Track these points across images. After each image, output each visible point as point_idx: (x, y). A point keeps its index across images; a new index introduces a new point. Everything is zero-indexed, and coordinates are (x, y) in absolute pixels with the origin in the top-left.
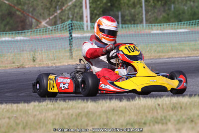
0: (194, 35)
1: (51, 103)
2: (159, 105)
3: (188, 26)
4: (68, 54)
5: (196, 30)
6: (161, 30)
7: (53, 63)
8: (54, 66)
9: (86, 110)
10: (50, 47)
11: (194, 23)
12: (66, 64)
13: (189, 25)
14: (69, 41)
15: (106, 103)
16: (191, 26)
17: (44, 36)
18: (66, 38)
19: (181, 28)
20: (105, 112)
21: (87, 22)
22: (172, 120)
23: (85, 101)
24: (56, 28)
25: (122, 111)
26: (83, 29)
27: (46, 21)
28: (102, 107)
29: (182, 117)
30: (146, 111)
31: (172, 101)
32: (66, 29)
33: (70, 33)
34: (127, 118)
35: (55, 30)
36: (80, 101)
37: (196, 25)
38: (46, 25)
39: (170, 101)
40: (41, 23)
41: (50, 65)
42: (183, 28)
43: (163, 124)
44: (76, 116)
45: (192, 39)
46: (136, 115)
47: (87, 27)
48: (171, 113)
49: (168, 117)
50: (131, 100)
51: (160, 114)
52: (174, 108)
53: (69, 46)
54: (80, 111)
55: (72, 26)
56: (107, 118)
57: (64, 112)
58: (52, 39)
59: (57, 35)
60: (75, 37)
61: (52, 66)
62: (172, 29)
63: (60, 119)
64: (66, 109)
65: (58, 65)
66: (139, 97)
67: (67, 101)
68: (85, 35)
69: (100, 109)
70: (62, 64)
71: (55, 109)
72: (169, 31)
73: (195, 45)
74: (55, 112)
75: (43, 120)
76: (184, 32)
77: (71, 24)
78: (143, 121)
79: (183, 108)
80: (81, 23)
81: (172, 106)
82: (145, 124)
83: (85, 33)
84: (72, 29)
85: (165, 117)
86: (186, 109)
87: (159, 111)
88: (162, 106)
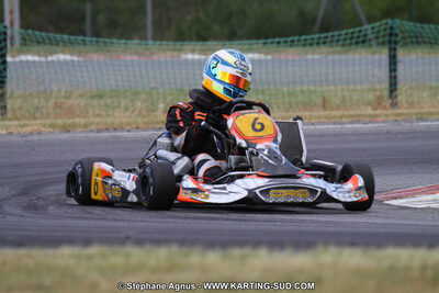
11: (302, 42)
21: (12, 24)
47: (13, 38)
55: (5, 40)
77: (5, 33)
84: (6, 46)
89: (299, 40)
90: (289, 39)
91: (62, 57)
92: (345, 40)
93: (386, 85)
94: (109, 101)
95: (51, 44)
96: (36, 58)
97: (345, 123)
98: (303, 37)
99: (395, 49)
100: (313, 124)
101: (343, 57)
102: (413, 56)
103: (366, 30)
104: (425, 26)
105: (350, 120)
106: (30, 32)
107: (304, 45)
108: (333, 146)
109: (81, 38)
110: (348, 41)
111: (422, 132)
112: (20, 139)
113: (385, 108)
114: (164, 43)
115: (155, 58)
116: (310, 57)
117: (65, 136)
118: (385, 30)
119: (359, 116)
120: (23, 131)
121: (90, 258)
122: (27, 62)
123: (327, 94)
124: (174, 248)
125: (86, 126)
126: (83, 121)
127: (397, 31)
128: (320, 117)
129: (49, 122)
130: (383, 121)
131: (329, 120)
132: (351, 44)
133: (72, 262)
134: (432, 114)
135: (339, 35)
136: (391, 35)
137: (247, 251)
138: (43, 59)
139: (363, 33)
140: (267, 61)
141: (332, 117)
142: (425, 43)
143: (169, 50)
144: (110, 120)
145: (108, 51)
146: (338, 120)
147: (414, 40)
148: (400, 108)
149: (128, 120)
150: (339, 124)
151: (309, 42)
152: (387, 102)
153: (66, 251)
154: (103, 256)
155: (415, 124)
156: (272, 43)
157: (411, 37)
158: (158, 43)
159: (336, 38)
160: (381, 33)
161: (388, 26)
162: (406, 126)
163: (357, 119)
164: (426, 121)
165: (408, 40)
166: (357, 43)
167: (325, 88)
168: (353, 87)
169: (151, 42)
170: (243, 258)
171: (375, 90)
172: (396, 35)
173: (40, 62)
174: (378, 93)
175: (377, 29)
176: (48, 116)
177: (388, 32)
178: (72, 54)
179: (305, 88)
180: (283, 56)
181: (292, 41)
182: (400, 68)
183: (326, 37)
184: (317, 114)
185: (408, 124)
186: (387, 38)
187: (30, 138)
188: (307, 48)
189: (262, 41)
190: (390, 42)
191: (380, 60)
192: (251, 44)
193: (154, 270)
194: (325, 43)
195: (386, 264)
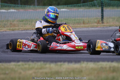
89: (77, 5)
90: (74, 5)
91: (12, 10)
92: (89, 5)
93: (100, 17)
94: (25, 23)
95: (9, 7)
96: (5, 11)
97: (89, 28)
98: (78, 5)
99: (103, 8)
100: (81, 28)
101: (89, 10)
102: (108, 9)
103: (95, 2)
104: (111, 1)
105: (91, 27)
106: (3, 4)
107: (78, 7)
108: (86, 34)
109: (17, 5)
110: (90, 6)
111: (110, 30)
113: (100, 24)
114: (40, 6)
115: (37, 10)
116: (80, 10)
117: (13, 32)
118: (100, 2)
121: (19, 65)
122: (2, 12)
123: (84, 20)
124: (42, 63)
125: (18, 29)
126: (17, 28)
127: (103, 3)
128: (82, 26)
129: (8, 28)
130: (100, 27)
131: (85, 27)
132: (91, 6)
133: (14, 67)
134: (113, 25)
135: (88, 4)
136: (102, 4)
137: (62, 63)
138: (7, 11)
139: (94, 3)
140: (68, 11)
141: (86, 26)
142: (111, 6)
143: (41, 8)
144: (25, 28)
145: (25, 9)
146: (87, 27)
147: (108, 5)
148: (104, 24)
149: (30, 27)
150: (88, 28)
151: (79, 6)
152: (101, 22)
153: (13, 63)
154: (23, 65)
155: (108, 28)
156: (69, 6)
157: (107, 4)
158: (38, 6)
159: (87, 5)
160: (99, 3)
161: (101, 1)
162: (106, 29)
163: (93, 27)
164: (111, 27)
165: (107, 5)
166: (93, 6)
167: (84, 18)
168: (91, 18)
169: (36, 6)
170: (61, 65)
171: (97, 19)
172: (103, 4)
173: (6, 12)
174: (98, 20)
175: (98, 2)
176: (8, 27)
177: (101, 3)
178: (15, 9)
179: (78, 18)
180: (72, 10)
181: (75, 6)
182: (104, 13)
183: (84, 5)
184: (82, 25)
185: (107, 28)
186: (101, 5)
187: (3, 33)
188: (79, 7)
189: (66, 6)
190: (102, 6)
191: (99, 11)
192: (64, 7)
193: (37, 69)
194: (84, 6)
195: (100, 66)
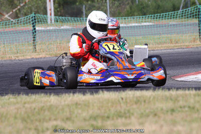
0: (158, 28)
1: (14, 97)
2: (122, 99)
3: (152, 20)
4: (31, 47)
5: (161, 23)
6: (125, 23)
7: (16, 57)
8: (17, 59)
9: (49, 104)
10: (13, 40)
12: (29, 58)
13: (154, 18)
14: (32, 34)
15: (70, 97)
16: (155, 19)
17: (7, 29)
18: (29, 31)
19: (145, 22)
20: (68, 106)
21: (51, 15)
22: (135, 114)
23: (49, 94)
24: (19, 21)
25: (85, 105)
26: (47, 22)
27: (9, 14)
28: (65, 101)
29: (145, 111)
30: (110, 104)
31: (135, 95)
32: (29, 22)
33: (34, 26)
34: (91, 112)
35: (18, 23)
36: (43, 95)
37: (161, 18)
38: (9, 18)
39: (134, 95)
40: (4, 15)
41: (13, 58)
42: (148, 22)
43: (126, 118)
44: (39, 110)
45: (156, 33)
46: (99, 109)
47: (51, 20)
48: (135, 106)
49: (131, 111)
50: (95, 94)
51: (123, 108)
52: (137, 101)
53: (32, 39)
54: (42, 105)
55: (35, 19)
56: (70, 111)
57: (27, 105)
58: (15, 32)
59: (21, 28)
60: (38, 30)
61: (15, 60)
62: (136, 22)
63: (22, 113)
64: (29, 103)
65: (20, 58)
66: (103, 91)
67: (30, 94)
68: (48, 28)
69: (63, 103)
70: (25, 57)
71: (17, 103)
72: (134, 25)
73: (159, 38)
74: (17, 106)
75: (4, 114)
76: (148, 26)
77: (35, 17)
78: (106, 115)
79: (147, 101)
80: (45, 16)
81: (135, 99)
82: (108, 117)
83: (48, 26)
84: (35, 22)
85: (129, 111)
86: (149, 102)
87: (122, 104)
88: (126, 99)
112: (35, 60)
119: (181, 46)
120: (37, 57)
